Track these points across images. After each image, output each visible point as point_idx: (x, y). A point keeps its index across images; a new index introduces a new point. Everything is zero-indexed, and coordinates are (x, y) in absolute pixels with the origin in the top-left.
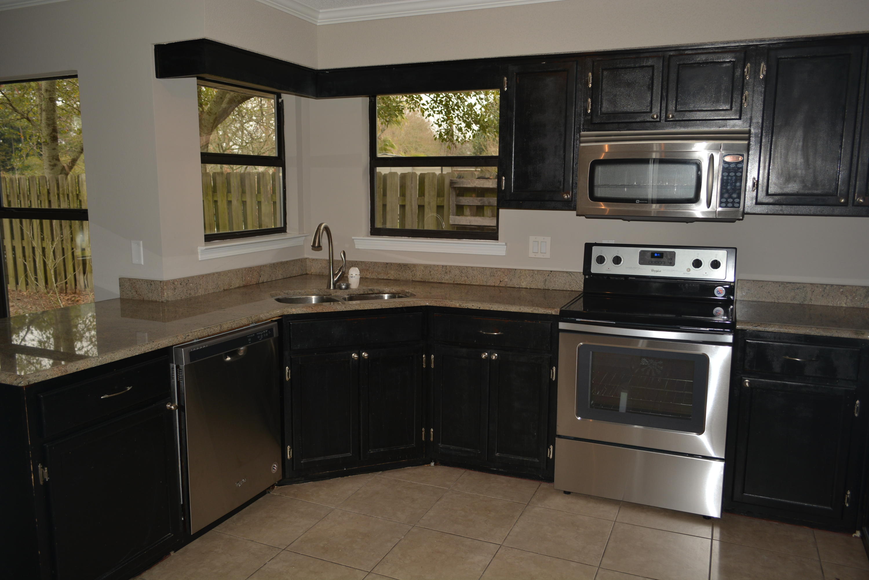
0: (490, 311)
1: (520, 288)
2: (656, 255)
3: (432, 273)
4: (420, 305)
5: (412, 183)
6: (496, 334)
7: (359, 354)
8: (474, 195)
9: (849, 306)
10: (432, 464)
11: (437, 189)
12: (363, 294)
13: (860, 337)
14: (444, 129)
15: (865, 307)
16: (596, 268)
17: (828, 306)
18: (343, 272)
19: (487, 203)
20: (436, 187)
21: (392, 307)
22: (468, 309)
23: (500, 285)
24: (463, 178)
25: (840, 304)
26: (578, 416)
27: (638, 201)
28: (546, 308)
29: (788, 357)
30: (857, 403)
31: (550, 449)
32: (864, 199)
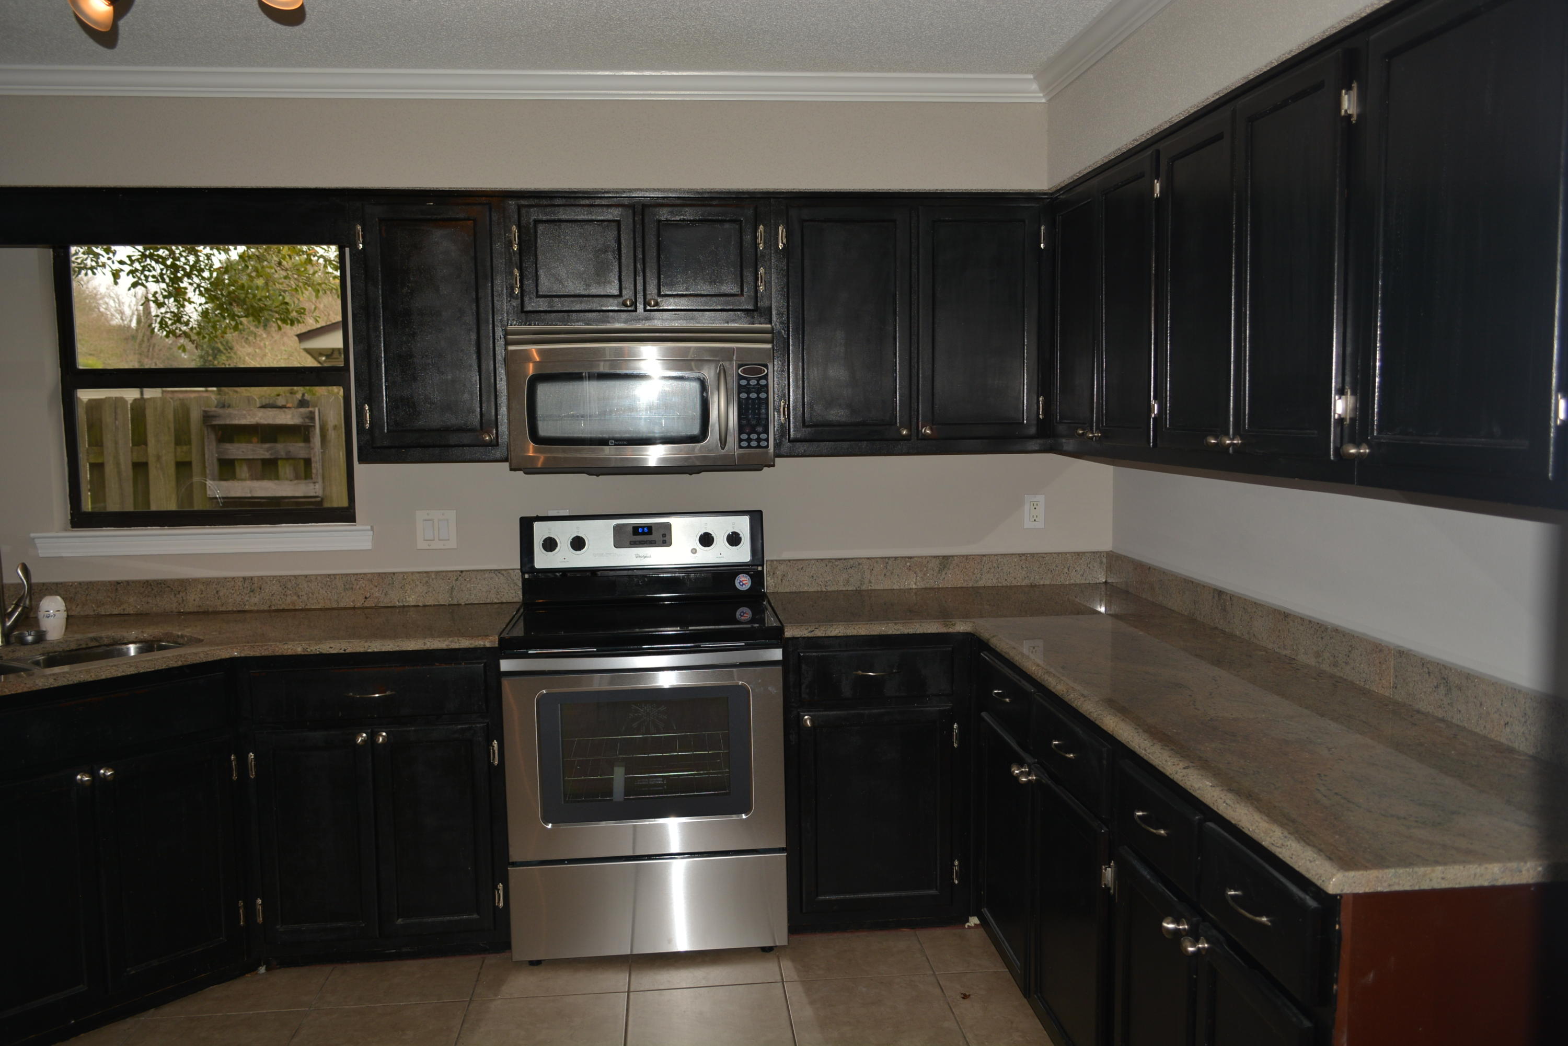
0: (366, 654)
1: (404, 607)
2: (640, 530)
3: (221, 594)
4: (219, 658)
5: (116, 419)
6: (377, 695)
7: (93, 773)
8: (255, 439)
9: (920, 587)
10: (262, 970)
11: (175, 430)
12: (76, 650)
13: (950, 630)
14: (172, 312)
15: (941, 586)
16: (543, 560)
17: (894, 589)
18: (24, 608)
19: (283, 454)
20: (172, 426)
21: (160, 668)
22: (321, 655)
23: (366, 605)
24: (229, 406)
25: (909, 584)
26: (547, 822)
27: (612, 443)
28: (472, 637)
29: (860, 673)
30: (955, 727)
31: (498, 890)
32: (931, 429)
